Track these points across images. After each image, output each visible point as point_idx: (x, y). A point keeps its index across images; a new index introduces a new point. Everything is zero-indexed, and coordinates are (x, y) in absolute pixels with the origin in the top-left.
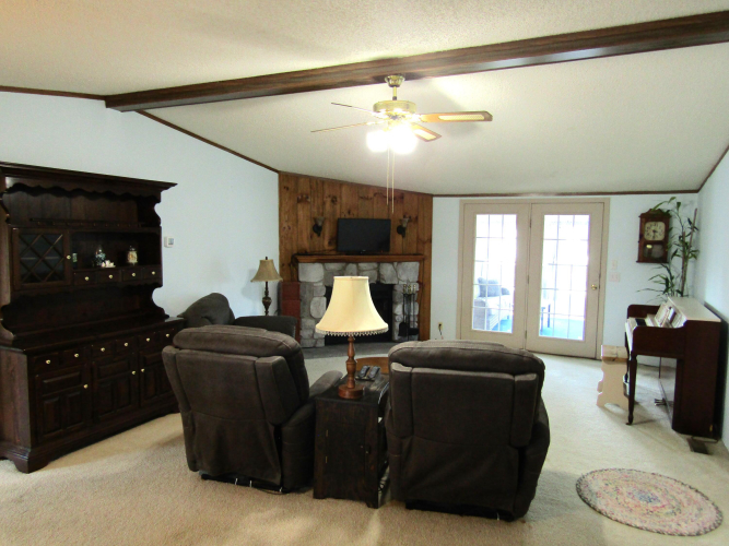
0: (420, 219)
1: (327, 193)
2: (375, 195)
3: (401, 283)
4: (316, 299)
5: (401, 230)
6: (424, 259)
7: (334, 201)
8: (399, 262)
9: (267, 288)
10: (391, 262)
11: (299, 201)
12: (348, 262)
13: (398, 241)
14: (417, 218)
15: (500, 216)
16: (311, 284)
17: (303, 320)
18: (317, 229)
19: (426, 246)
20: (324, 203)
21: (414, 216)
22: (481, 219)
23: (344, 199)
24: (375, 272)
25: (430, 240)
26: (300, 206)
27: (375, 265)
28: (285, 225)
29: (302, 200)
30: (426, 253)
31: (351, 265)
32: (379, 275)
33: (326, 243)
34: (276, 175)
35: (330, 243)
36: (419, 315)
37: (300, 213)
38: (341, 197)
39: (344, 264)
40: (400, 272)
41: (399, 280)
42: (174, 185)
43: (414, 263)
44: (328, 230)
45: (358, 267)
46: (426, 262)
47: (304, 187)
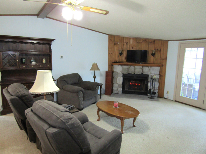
0: (162, 50)
1: (125, 41)
2: (143, 41)
3: (151, 74)
4: (119, 78)
5: (153, 55)
6: (162, 66)
7: (127, 44)
8: (151, 66)
9: (95, 73)
10: (148, 66)
11: (115, 44)
12: (131, 65)
13: (151, 59)
14: (160, 50)
15: (196, 49)
16: (117, 72)
17: (114, 84)
18: (121, 54)
19: (164, 61)
20: (124, 45)
21: (159, 49)
22: (188, 50)
23: (131, 43)
24: (141, 70)
25: (166, 59)
26: (115, 46)
27: (141, 67)
28: (110, 52)
29: (116, 44)
30: (164, 64)
31: (132, 67)
32: (143, 71)
33: (124, 59)
34: (108, 36)
35: (125, 59)
36: (159, 87)
37: (115, 48)
38: (130, 43)
39: (129, 66)
40: (151, 70)
41: (150, 73)
42: (55, 39)
43: (158, 67)
44: (125, 54)
45: (134, 67)
46: (164, 67)
47: (117, 40)
